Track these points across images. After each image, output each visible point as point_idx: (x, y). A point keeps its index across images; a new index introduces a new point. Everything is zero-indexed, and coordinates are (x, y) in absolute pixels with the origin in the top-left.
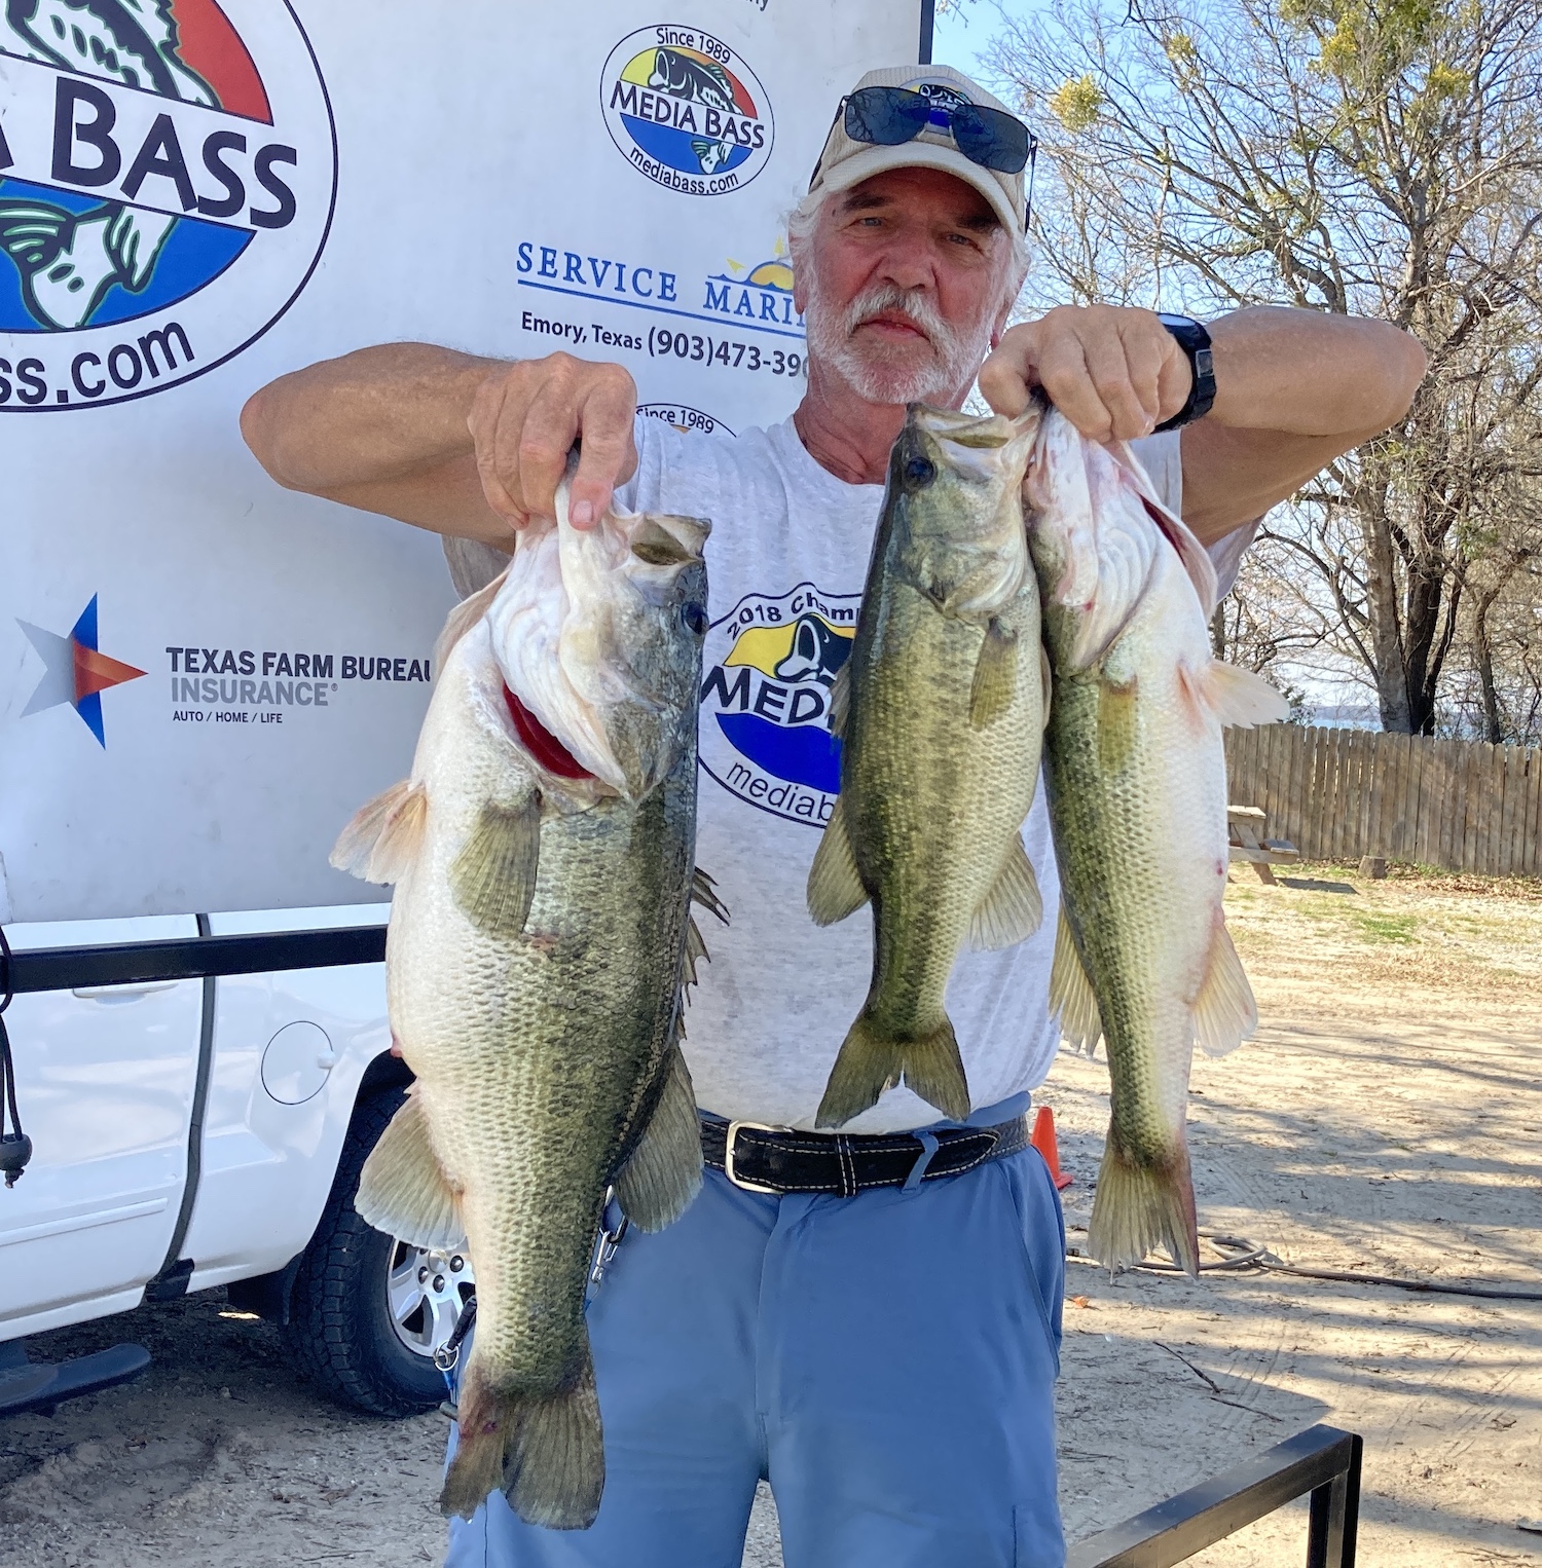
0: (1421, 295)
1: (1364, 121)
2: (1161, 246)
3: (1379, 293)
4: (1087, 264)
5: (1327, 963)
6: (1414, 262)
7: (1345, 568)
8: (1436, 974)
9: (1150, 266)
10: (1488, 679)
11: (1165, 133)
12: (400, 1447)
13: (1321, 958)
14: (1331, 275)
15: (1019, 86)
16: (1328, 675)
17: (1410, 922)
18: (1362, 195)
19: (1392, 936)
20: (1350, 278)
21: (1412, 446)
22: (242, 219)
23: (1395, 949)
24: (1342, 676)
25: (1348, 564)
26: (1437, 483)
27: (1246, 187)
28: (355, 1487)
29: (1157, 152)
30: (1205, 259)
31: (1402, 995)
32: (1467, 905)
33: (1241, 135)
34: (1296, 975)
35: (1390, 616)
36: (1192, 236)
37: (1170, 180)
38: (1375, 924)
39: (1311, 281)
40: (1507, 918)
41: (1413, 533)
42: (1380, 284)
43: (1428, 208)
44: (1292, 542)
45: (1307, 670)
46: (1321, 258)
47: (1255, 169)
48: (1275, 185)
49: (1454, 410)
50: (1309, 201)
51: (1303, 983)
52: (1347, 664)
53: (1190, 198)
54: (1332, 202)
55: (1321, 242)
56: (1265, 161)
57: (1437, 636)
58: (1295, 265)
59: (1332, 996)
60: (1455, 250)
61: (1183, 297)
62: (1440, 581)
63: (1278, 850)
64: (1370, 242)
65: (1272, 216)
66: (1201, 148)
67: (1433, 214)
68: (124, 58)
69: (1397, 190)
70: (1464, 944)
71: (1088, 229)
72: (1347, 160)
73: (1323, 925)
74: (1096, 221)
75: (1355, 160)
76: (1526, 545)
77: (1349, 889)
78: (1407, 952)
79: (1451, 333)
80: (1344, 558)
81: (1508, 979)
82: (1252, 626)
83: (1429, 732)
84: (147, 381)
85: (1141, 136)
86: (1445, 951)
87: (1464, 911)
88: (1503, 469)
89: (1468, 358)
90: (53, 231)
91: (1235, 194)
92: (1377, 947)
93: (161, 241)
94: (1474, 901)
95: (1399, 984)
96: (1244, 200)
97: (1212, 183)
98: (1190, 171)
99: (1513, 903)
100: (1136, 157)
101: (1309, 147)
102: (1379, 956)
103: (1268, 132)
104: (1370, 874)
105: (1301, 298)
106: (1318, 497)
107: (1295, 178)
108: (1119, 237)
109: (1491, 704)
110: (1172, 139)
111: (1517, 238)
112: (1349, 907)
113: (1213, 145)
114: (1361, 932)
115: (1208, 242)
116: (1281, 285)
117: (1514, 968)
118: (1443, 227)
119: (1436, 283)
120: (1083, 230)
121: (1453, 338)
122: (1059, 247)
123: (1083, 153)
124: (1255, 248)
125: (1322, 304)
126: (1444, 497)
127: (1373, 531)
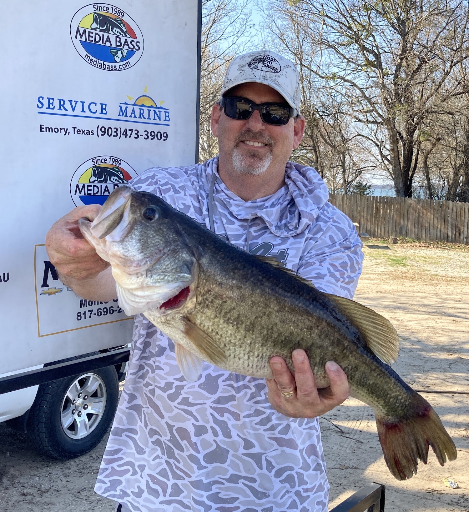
0: (404, 57)
2: (322, 43)
3: (392, 56)
4: (300, 48)
5: (379, 274)
6: (403, 46)
7: (383, 145)
8: (413, 276)
9: (319, 49)
10: (428, 179)
11: (322, 6)
12: (67, 471)
13: (377, 272)
14: (376, 51)
17: (405, 259)
18: (385, 25)
19: (399, 264)
20: (382, 52)
21: (403, 106)
23: (401, 269)
24: (383, 178)
25: (384, 143)
26: (411, 117)
27: (349, 23)
28: (51, 488)
29: (320, 12)
30: (336, 47)
31: (403, 284)
32: (423, 252)
33: (347, 6)
34: (369, 279)
35: (397, 160)
36: (332, 39)
37: (324, 21)
38: (394, 260)
39: (370, 53)
40: (435, 256)
41: (404, 134)
42: (392, 53)
43: (407, 28)
44: (366, 137)
45: (373, 176)
46: (373, 46)
47: (351, 17)
48: (358, 22)
49: (416, 91)
50: (369, 27)
51: (372, 282)
52: (384, 173)
53: (332, 27)
54: (376, 27)
55: (373, 41)
57: (413, 165)
58: (364, 48)
59: (380, 286)
60: (415, 42)
61: (330, 59)
62: (413, 148)
63: (364, 236)
64: (389, 40)
65: (357, 32)
66: (335, 11)
67: (408, 31)
69: (397, 23)
70: (422, 265)
71: (300, 37)
72: (380, 13)
73: (378, 261)
74: (302, 36)
75: (384, 14)
76: (440, 136)
77: (387, 248)
78: (404, 269)
79: (415, 69)
80: (382, 142)
81: (436, 277)
82: (354, 164)
83: (410, 196)
85: (315, 7)
86: (416, 268)
87: (422, 254)
88: (432, 112)
89: (420, 77)
91: (345, 25)
92: (395, 268)
94: (425, 250)
95: (402, 280)
96: (348, 27)
97: (338, 22)
98: (330, 18)
99: (437, 250)
100: (313, 14)
101: (368, 9)
102: (395, 271)
103: (355, 5)
104: (392, 242)
105: (367, 59)
106: (374, 123)
107: (364, 20)
108: (309, 40)
109: (430, 187)
110: (325, 8)
111: (435, 37)
112: (386, 254)
113: (338, 10)
114: (390, 263)
115: (337, 41)
116: (360, 55)
117: (438, 273)
118: (411, 35)
119: (409, 53)
120: (298, 37)
121: (415, 71)
122: (290, 43)
123: (296, 13)
124: (353, 42)
125: (374, 61)
126: (413, 122)
127: (391, 133)
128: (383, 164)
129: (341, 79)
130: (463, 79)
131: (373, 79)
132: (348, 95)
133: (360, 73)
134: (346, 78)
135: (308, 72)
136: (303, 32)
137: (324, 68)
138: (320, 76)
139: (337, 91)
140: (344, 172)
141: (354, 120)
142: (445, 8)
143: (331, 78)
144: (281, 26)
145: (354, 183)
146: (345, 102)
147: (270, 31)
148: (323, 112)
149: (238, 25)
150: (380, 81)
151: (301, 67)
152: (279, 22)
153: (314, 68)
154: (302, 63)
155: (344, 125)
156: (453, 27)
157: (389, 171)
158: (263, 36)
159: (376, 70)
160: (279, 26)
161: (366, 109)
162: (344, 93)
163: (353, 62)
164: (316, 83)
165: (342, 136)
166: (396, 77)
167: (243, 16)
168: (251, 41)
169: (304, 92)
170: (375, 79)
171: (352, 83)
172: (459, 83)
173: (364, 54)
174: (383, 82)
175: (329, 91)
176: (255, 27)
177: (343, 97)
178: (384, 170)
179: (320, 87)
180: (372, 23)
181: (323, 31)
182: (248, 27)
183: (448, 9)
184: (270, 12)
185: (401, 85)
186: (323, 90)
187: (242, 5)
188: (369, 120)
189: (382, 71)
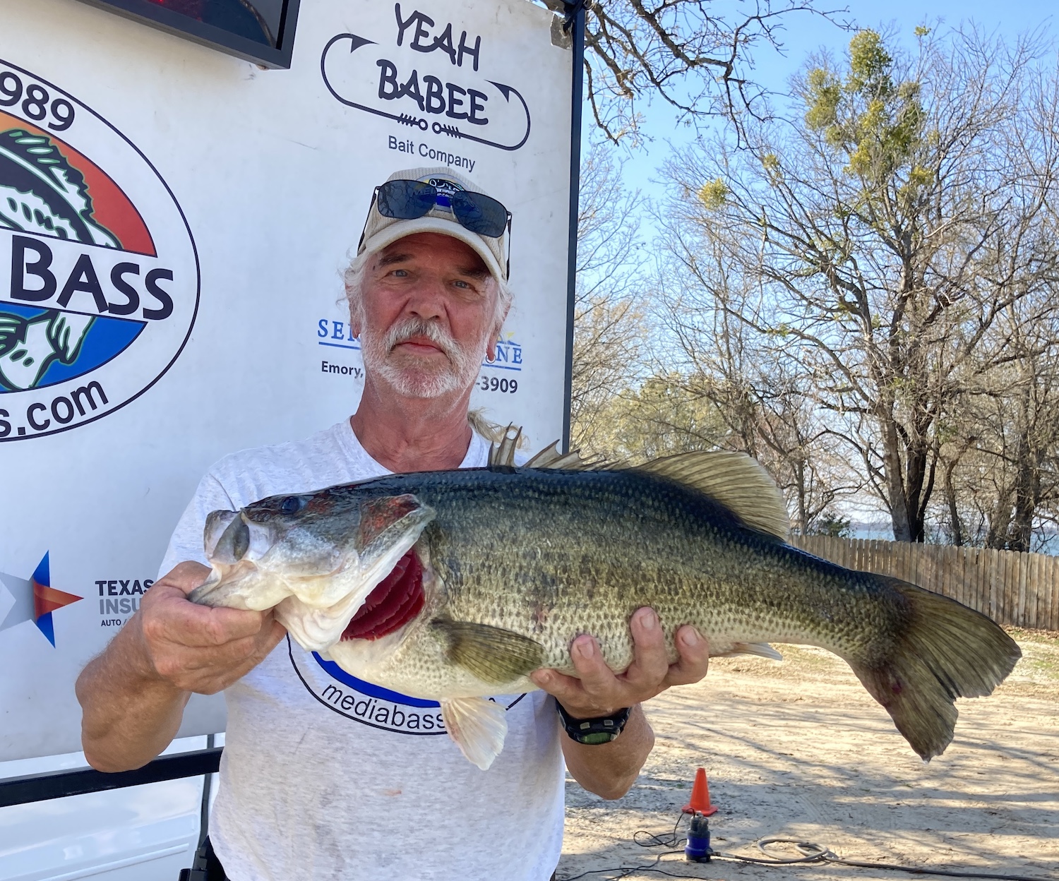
0: (909, 295)
1: (875, 199)
2: (762, 272)
3: (886, 295)
4: (723, 282)
6: (905, 277)
7: (871, 449)
9: (757, 283)
10: (954, 509)
11: (763, 209)
14: (858, 285)
15: (681, 186)
16: (864, 507)
18: (875, 241)
20: (869, 286)
21: (907, 380)
22: (138, 315)
24: (872, 509)
25: (872, 446)
26: (922, 400)
27: (810, 238)
29: (759, 220)
30: (788, 279)
33: (806, 209)
34: (847, 683)
35: (898, 476)
36: (780, 266)
37: (766, 235)
39: (847, 289)
41: (909, 429)
42: (887, 290)
43: (912, 246)
44: (841, 435)
45: (852, 505)
46: (852, 276)
47: (814, 227)
48: (826, 236)
49: (931, 357)
50: (845, 245)
52: (874, 502)
53: (777, 244)
54: (858, 244)
55: (853, 268)
56: (819, 223)
57: (925, 485)
58: (838, 280)
60: (929, 270)
61: (777, 300)
62: (925, 455)
64: (881, 267)
65: (824, 254)
66: (785, 218)
67: (915, 250)
68: (57, 221)
69: (895, 238)
71: (723, 263)
72: (866, 221)
74: (727, 261)
75: (870, 221)
76: (974, 434)
79: (928, 316)
80: (870, 443)
82: (821, 483)
83: (921, 540)
84: (78, 418)
85: (750, 211)
88: (960, 391)
89: (937, 330)
90: (12, 330)
91: (804, 242)
93: (85, 332)
96: (808, 245)
97: (790, 236)
98: (777, 229)
100: (747, 223)
101: (844, 215)
103: (821, 206)
105: (842, 299)
106: (855, 410)
107: (836, 232)
108: (739, 267)
109: (956, 524)
110: (768, 213)
111: (964, 261)
113: (790, 215)
115: (788, 269)
116: (830, 292)
118: (921, 257)
119: (918, 288)
120: (720, 264)
121: (928, 319)
122: (707, 274)
123: (718, 222)
124: (815, 272)
125: (854, 302)
126: (926, 408)
127: (886, 428)
128: (871, 483)
129: (795, 333)
130: (1015, 333)
131: (852, 333)
132: (808, 362)
133: (829, 324)
134: (805, 333)
135: (737, 323)
136: (730, 255)
137: (766, 316)
138: (759, 330)
139: (789, 355)
140: (802, 495)
141: (820, 405)
142: (981, 212)
143: (779, 332)
144: (692, 243)
145: (821, 517)
146: (803, 375)
147: (672, 254)
148: (764, 392)
149: (615, 245)
150: (867, 338)
151: (725, 313)
152: (688, 239)
153: (748, 315)
154: (728, 307)
155: (801, 414)
156: (997, 243)
157: (883, 497)
158: (659, 263)
159: (859, 318)
160: (687, 245)
161: (840, 386)
162: (801, 359)
163: (817, 305)
164: (752, 341)
165: (798, 433)
166: (894, 330)
167: (624, 229)
168: (638, 271)
169: (730, 357)
170: (857, 334)
171: (816, 340)
172: (1008, 340)
173: (837, 291)
174: (871, 340)
175: (774, 356)
176: (646, 247)
177: (799, 365)
178: (873, 495)
179: (758, 348)
180: (850, 237)
181: (764, 251)
182: (634, 248)
183: (986, 211)
184: (673, 221)
185: (904, 345)
186: (764, 354)
187: (624, 210)
188: (845, 405)
189: (869, 320)
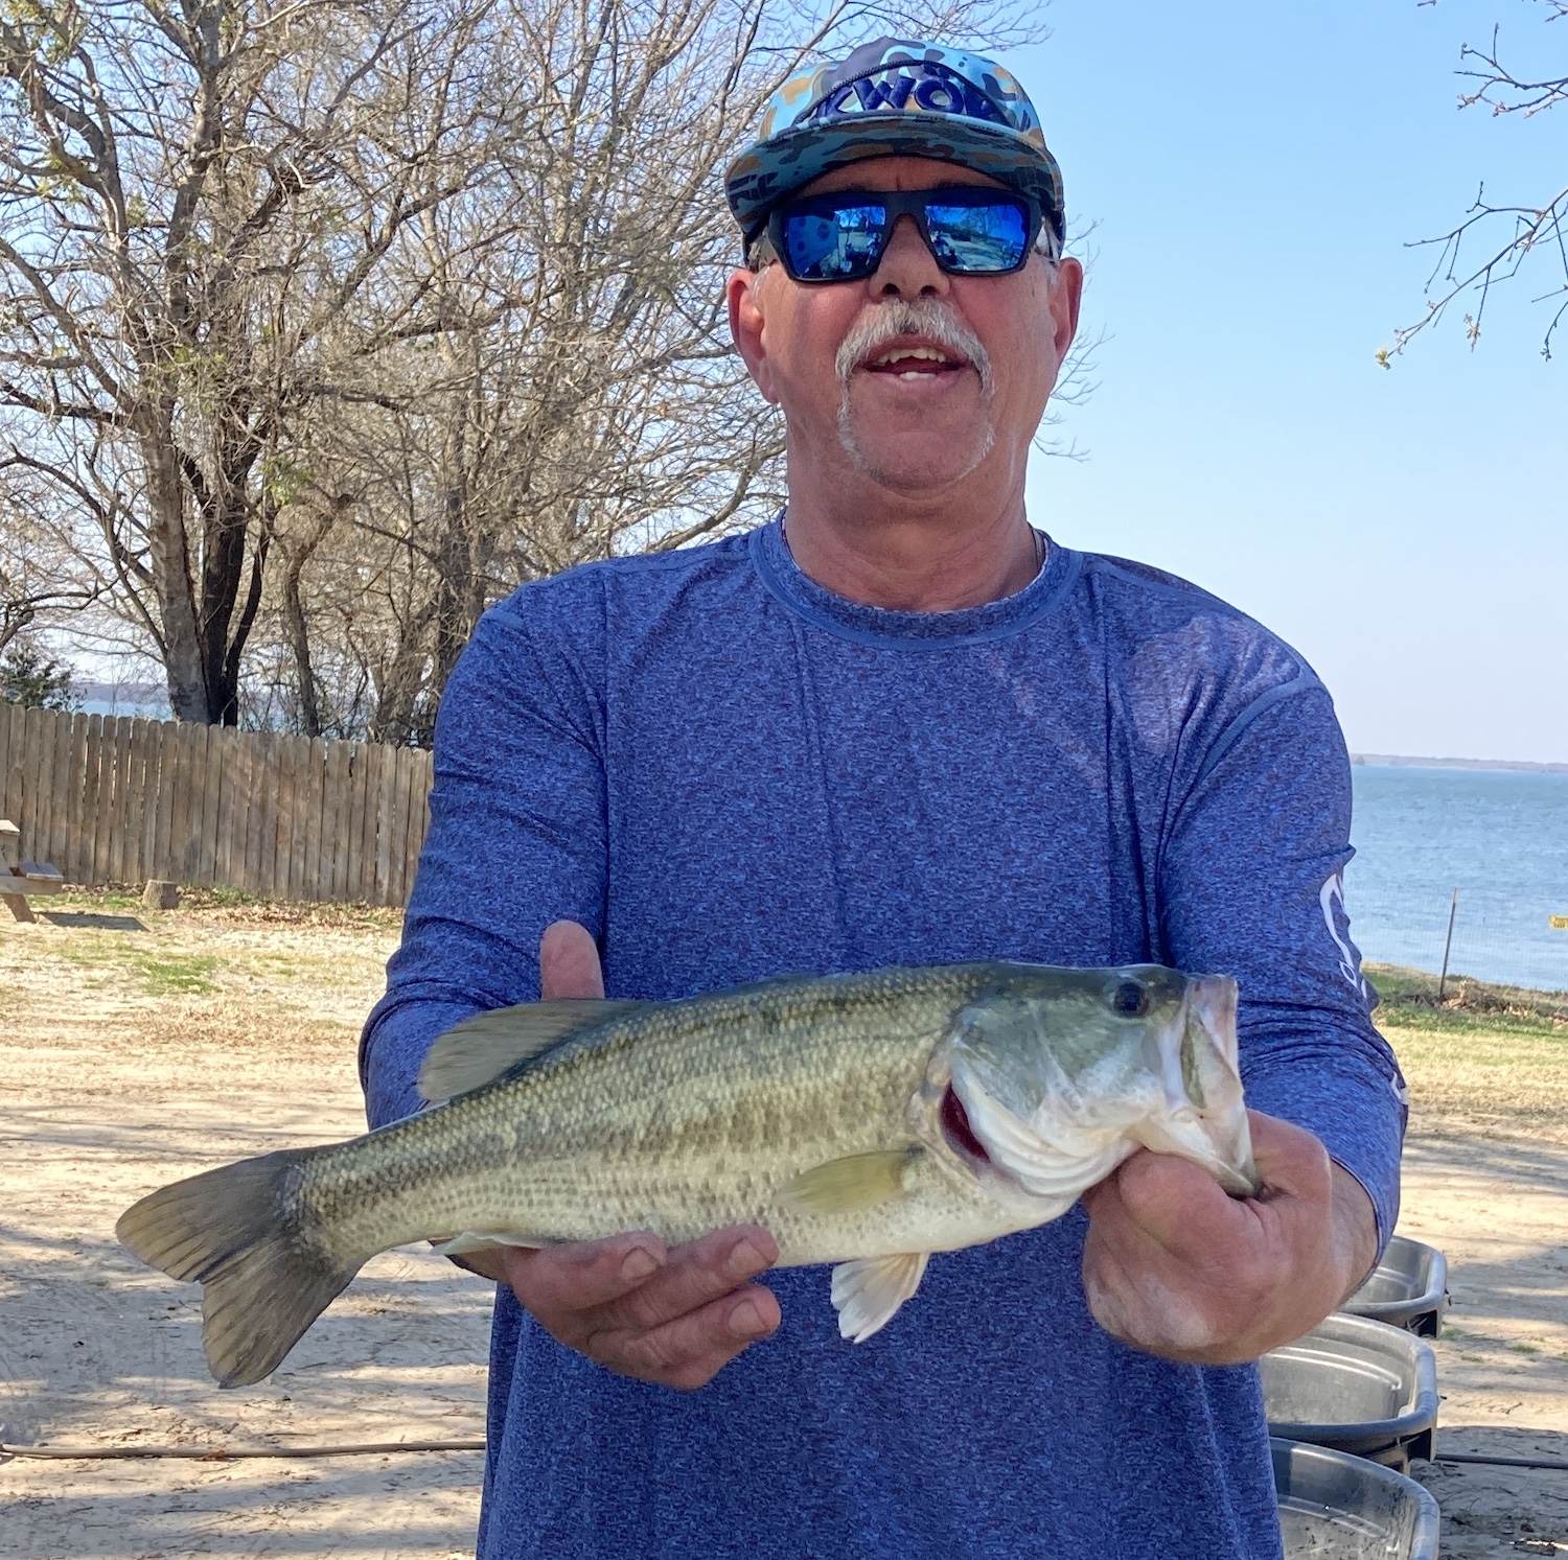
0: (212, 157)
3: (161, 151)
5: (99, 1023)
6: (205, 114)
7: (121, 507)
8: (240, 1030)
10: (303, 656)
13: (92, 1017)
14: (96, 120)
16: (104, 645)
17: (207, 964)
18: (137, 19)
19: (184, 984)
20: (122, 128)
21: (205, 353)
23: (189, 1001)
24: (122, 647)
25: (125, 501)
31: (196, 1061)
32: (280, 939)
34: (59, 1043)
35: (180, 572)
38: (163, 970)
39: (70, 125)
40: (327, 954)
41: (207, 466)
42: (162, 140)
43: (221, 44)
44: (51, 470)
45: (77, 638)
46: (82, 96)
49: (258, 308)
50: (67, 18)
51: (70, 1054)
52: (126, 631)
54: (97, 22)
55: (84, 77)
57: (241, 599)
58: (47, 101)
59: (104, 1068)
62: (241, 530)
63: (37, 875)
64: (150, 84)
65: (17, 33)
67: (229, 56)
69: (182, 18)
70: (274, 990)
73: (96, 973)
76: (349, 489)
77: (134, 924)
78: (204, 1005)
79: (253, 212)
80: (120, 495)
81: (328, 1033)
83: (231, 721)
86: (251, 999)
87: (274, 948)
88: (320, 391)
89: (277, 244)
92: (165, 999)
94: (287, 934)
95: (192, 1046)
99: (335, 934)
102: (167, 1010)
104: (157, 903)
105: (57, 147)
106: (84, 413)
109: (308, 688)
111: (334, 96)
112: (129, 948)
114: (144, 980)
116: (30, 125)
117: (336, 1018)
119: (233, 144)
121: (255, 218)
125: (85, 158)
126: (246, 423)
127: (156, 461)
128: (119, 588)
130: (439, 273)
131: (81, 233)
133: (25, 202)
150: (114, 243)
156: (405, 65)
157: (149, 622)
159: (98, 200)
161: (49, 354)
166: (176, 236)
170: (90, 236)
172: (425, 287)
174: (124, 250)
178: (125, 616)
185: (199, 272)
188: (63, 400)
189: (121, 205)
